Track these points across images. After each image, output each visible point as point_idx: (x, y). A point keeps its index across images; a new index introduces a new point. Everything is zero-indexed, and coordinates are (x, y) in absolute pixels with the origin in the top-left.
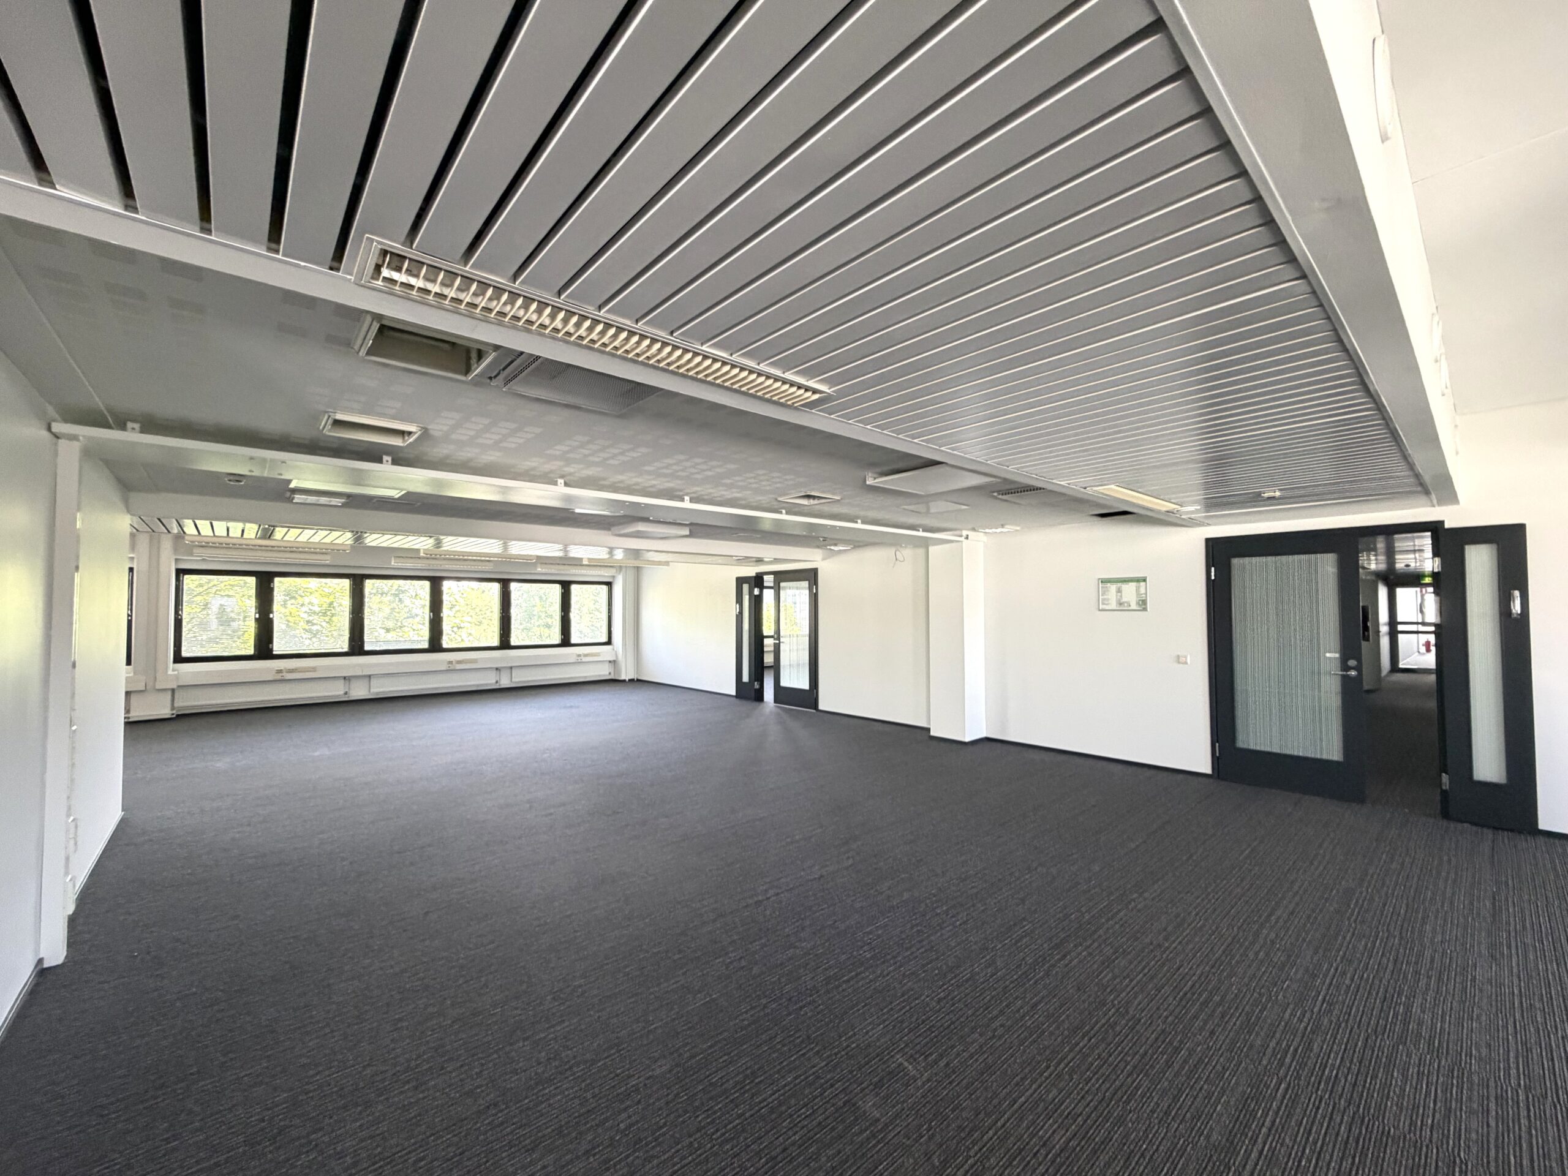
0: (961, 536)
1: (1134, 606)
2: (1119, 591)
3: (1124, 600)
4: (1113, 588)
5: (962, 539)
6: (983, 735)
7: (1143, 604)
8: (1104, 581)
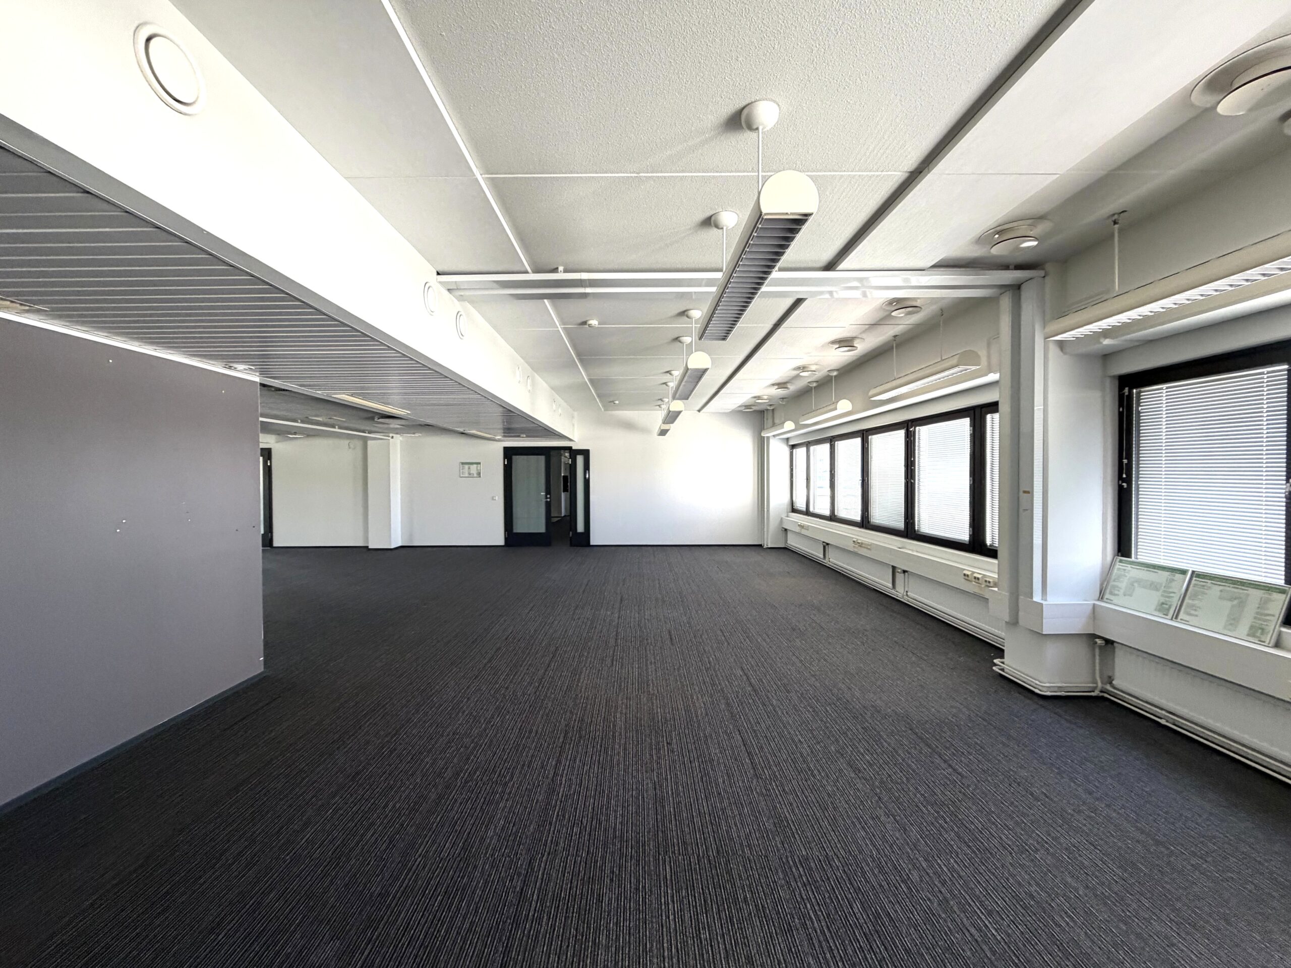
0: (389, 437)
1: (475, 475)
2: (469, 468)
3: (471, 472)
4: (466, 466)
5: (390, 438)
6: (400, 544)
7: (479, 474)
8: (463, 463)
